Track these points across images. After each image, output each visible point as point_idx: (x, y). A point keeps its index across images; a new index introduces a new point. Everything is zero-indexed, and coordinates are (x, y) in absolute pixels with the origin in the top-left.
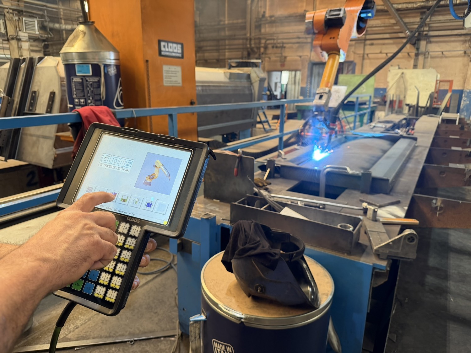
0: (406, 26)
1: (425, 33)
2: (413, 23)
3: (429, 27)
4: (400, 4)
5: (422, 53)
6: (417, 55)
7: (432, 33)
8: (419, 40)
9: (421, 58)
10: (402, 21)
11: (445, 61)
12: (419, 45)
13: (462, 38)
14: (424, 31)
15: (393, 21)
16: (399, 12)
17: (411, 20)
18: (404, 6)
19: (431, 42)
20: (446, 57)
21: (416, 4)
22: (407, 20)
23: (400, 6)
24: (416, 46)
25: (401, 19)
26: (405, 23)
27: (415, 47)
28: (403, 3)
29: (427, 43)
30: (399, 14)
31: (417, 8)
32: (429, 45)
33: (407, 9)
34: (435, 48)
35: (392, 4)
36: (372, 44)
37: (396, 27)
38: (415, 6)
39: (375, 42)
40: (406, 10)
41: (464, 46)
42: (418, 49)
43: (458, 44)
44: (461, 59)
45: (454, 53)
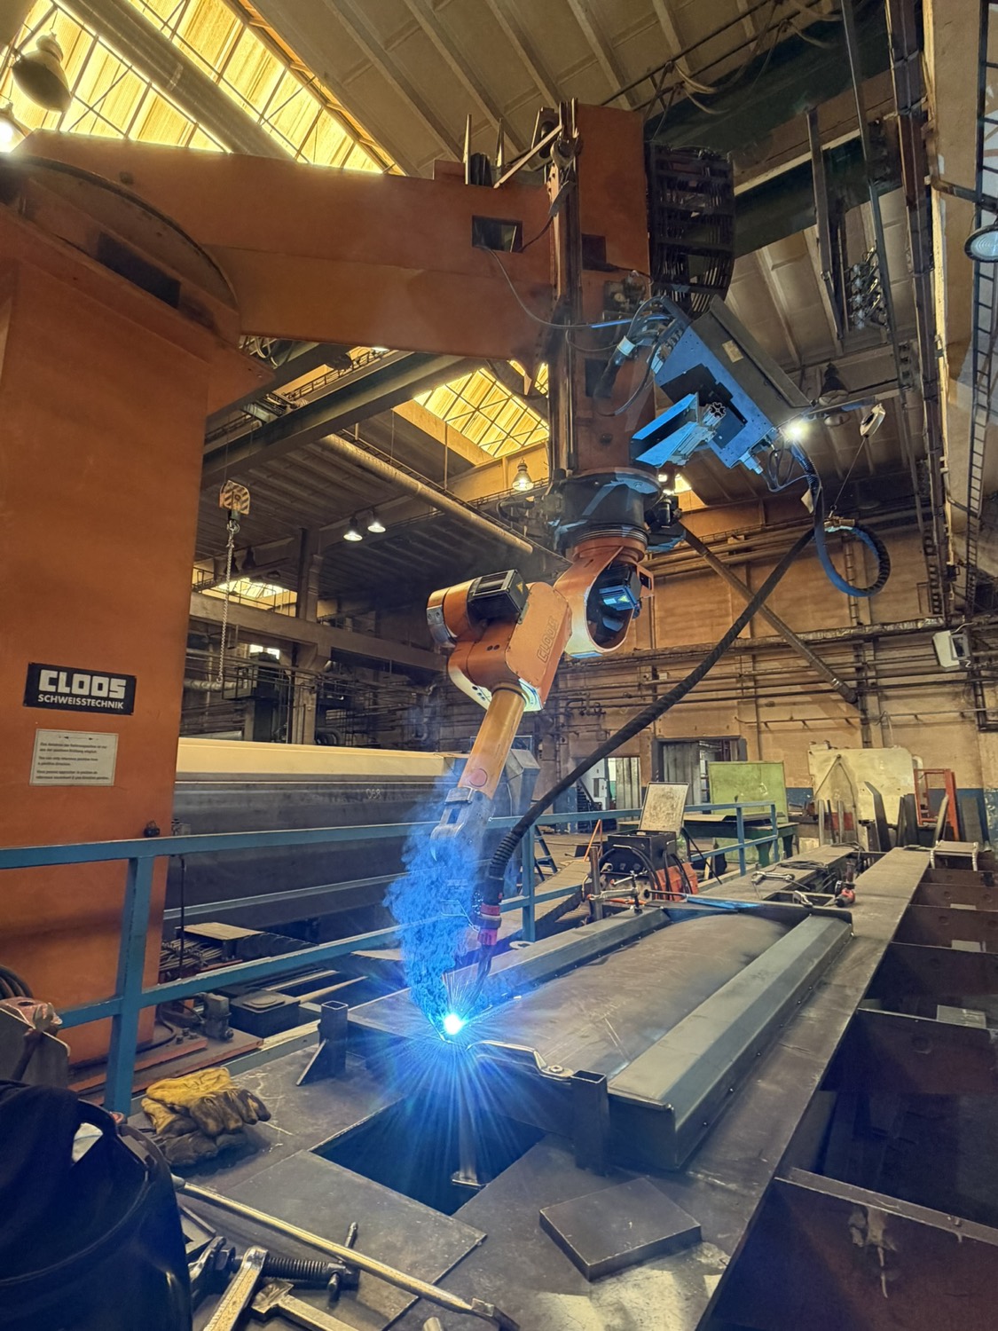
0: (831, 670)
1: (870, 681)
2: (842, 665)
3: (877, 671)
4: (810, 632)
5: (875, 719)
6: (865, 722)
7: (884, 682)
8: (862, 694)
9: (875, 729)
10: (821, 661)
11: (926, 733)
12: (864, 703)
13: (947, 689)
14: (867, 679)
15: (804, 663)
16: (812, 647)
17: (839, 659)
18: (819, 636)
19: (887, 698)
20: (925, 725)
21: (841, 632)
22: (830, 660)
23: (811, 637)
24: (859, 704)
25: (817, 657)
26: (827, 666)
27: (857, 707)
28: (816, 631)
29: (880, 700)
30: (811, 651)
31: (843, 640)
32: (885, 704)
33: (826, 641)
34: (898, 709)
35: (794, 634)
36: (772, 705)
37: (811, 673)
38: (838, 635)
39: (776, 700)
40: (824, 643)
41: (956, 702)
42: (864, 711)
43: (940, 699)
44: (958, 727)
45: (938, 718)
